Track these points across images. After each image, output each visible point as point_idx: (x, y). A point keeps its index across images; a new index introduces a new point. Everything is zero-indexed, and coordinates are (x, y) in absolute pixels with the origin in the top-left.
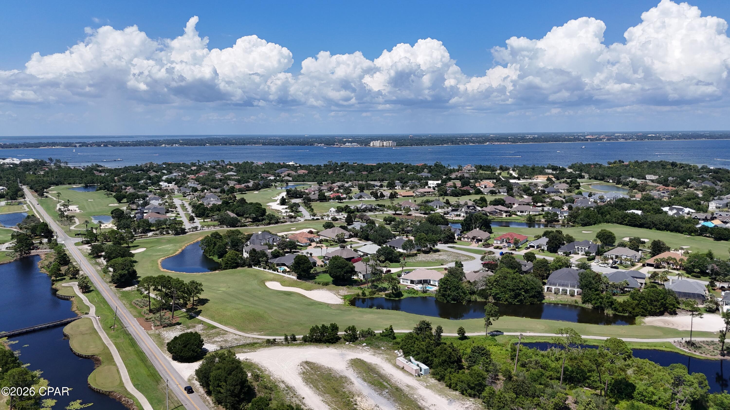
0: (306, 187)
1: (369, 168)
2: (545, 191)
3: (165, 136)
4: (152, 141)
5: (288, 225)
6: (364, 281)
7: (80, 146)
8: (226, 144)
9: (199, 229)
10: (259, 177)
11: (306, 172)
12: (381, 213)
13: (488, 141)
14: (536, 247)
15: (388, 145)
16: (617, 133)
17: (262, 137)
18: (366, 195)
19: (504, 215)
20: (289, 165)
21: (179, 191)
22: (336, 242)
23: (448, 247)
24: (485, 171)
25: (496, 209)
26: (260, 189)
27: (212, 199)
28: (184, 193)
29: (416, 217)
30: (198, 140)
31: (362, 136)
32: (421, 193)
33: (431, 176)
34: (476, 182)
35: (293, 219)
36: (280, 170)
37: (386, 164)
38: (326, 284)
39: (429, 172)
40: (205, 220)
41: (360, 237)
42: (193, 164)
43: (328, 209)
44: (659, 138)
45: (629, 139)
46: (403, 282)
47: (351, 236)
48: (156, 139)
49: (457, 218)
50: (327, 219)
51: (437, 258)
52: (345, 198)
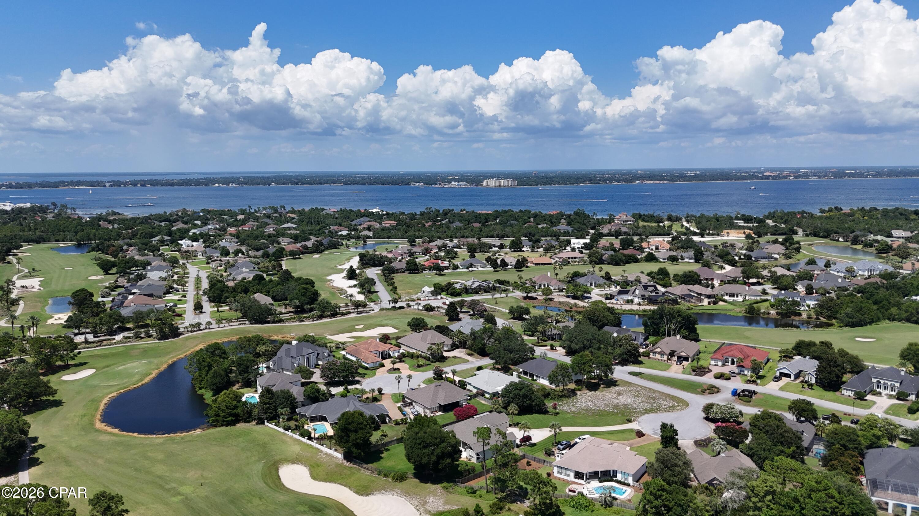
0: (391, 247)
1: (482, 218)
2: (752, 257)
3: (224, 173)
4: (205, 179)
5: (353, 319)
6: (479, 469)
7: (111, 186)
8: (297, 184)
9: (202, 327)
10: (327, 231)
11: (394, 223)
12: (504, 295)
13: (637, 180)
14: (793, 377)
15: (506, 184)
16: (804, 168)
17: (345, 174)
18: (480, 262)
19: (706, 301)
20: (373, 212)
21: (204, 253)
22: (429, 359)
23: (631, 373)
24: (647, 221)
25: (690, 291)
26: (322, 251)
27: (244, 270)
28: (209, 258)
29: (560, 303)
30: (263, 178)
31: (472, 173)
32: (564, 260)
33: (573, 231)
34: (642, 240)
35: (361, 309)
36: (358, 220)
37: (506, 212)
38: (401, 478)
39: (569, 224)
40: (220, 309)
41: (470, 348)
42: (243, 212)
43: (419, 288)
44: (861, 175)
45: (824, 177)
46: (559, 473)
47: (454, 347)
48: (211, 176)
49: (628, 307)
50: (416, 307)
51: (615, 402)
52: (447, 268)
